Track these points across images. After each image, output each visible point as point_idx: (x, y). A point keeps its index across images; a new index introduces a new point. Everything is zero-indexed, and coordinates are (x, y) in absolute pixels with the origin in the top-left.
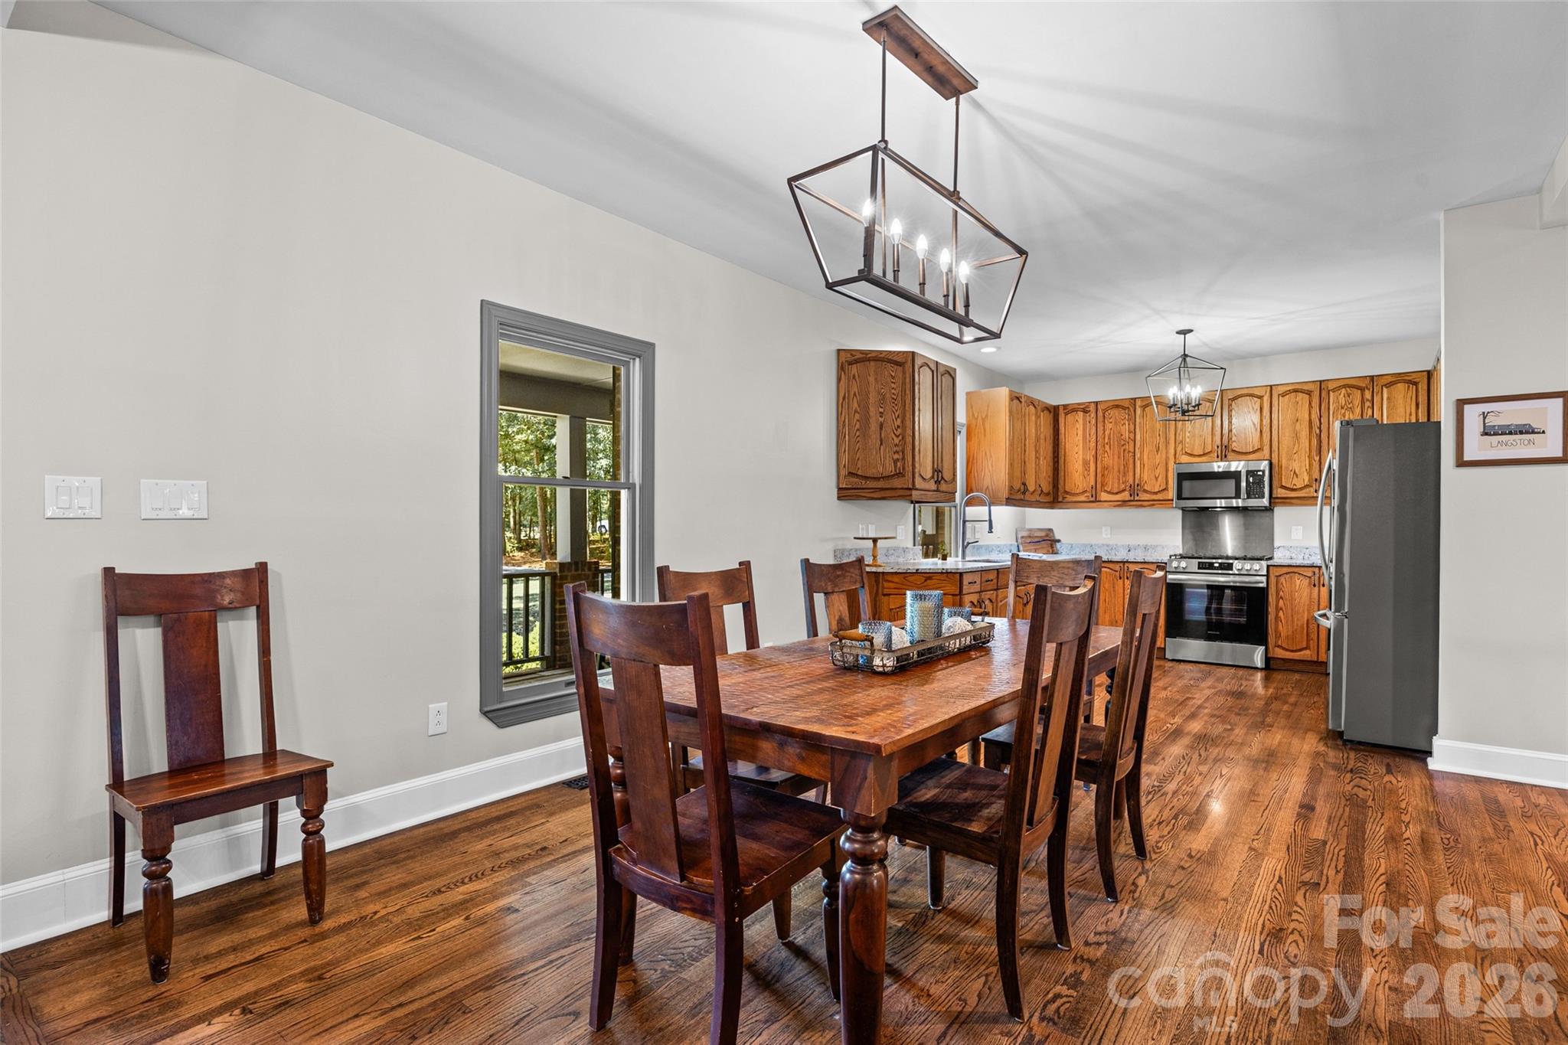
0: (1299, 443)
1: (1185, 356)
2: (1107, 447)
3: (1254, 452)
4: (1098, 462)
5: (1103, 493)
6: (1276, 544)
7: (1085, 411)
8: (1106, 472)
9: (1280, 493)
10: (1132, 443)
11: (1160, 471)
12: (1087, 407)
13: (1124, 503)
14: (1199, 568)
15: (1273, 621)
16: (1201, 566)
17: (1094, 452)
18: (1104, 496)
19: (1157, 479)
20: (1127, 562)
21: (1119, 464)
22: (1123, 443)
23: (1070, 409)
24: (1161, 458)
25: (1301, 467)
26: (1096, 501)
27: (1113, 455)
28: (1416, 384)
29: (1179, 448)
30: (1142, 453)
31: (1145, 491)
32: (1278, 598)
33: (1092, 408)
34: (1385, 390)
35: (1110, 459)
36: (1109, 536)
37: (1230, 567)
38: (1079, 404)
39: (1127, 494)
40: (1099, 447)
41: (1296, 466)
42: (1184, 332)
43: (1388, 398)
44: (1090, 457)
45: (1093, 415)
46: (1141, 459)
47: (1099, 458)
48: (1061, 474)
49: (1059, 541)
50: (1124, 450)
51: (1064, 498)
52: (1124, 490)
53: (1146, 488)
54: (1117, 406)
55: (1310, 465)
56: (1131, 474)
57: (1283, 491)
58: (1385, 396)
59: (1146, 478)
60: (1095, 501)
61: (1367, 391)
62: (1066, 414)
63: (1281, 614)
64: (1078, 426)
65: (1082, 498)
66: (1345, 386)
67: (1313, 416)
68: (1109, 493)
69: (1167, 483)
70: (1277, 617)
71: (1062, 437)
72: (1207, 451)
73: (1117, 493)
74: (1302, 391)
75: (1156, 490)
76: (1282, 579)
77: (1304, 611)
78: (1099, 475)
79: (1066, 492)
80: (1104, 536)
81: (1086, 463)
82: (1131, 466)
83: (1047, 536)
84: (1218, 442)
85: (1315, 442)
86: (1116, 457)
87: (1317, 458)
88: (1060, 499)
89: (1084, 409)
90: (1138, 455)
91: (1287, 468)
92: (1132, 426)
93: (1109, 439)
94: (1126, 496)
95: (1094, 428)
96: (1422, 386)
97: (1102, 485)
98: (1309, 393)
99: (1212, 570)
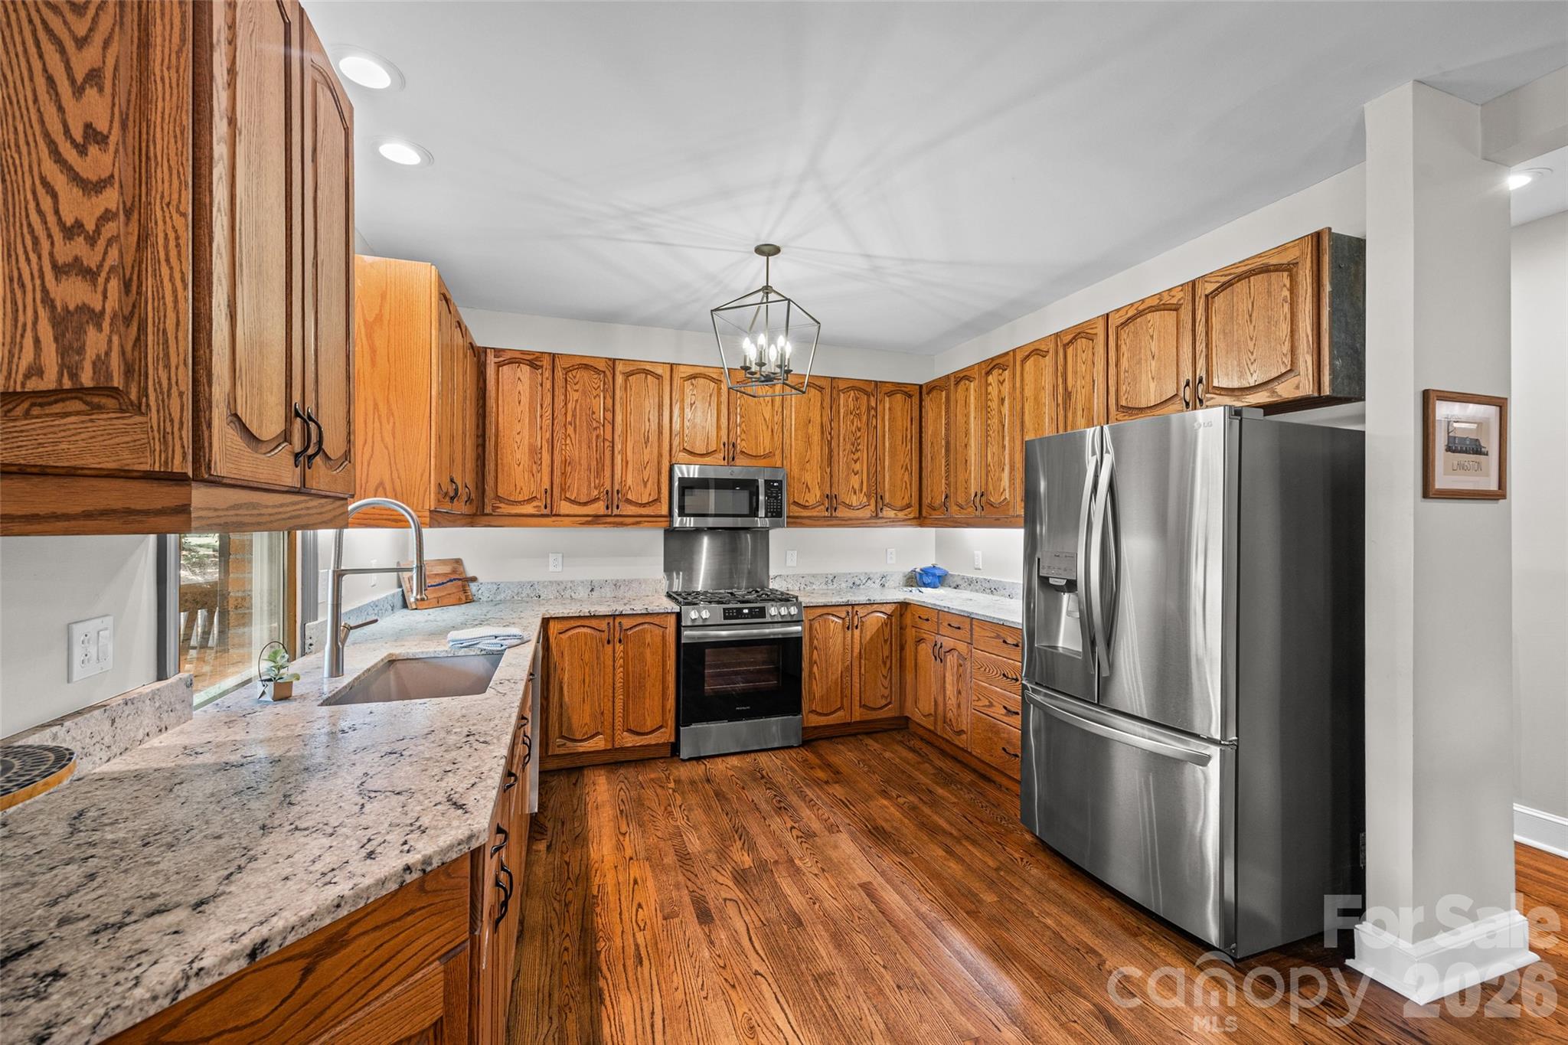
0: (811, 449)
1: (767, 289)
2: (570, 430)
3: (765, 457)
4: (556, 452)
5: (563, 503)
6: (772, 573)
7: (534, 365)
8: (569, 469)
10: (609, 427)
11: (651, 473)
12: (537, 359)
13: (596, 520)
14: (725, 618)
15: (807, 679)
16: (728, 614)
17: (548, 435)
18: (565, 508)
19: (645, 484)
20: (621, 615)
21: (589, 458)
22: (595, 424)
23: (506, 358)
24: (651, 453)
25: (812, 479)
26: (552, 515)
27: (580, 441)
28: (910, 396)
29: (676, 443)
30: (625, 443)
31: (629, 502)
32: (813, 648)
33: (546, 362)
34: (887, 399)
35: (576, 449)
36: (559, 569)
37: (762, 612)
38: (523, 352)
39: (601, 505)
40: (557, 428)
41: (808, 477)
42: (768, 251)
43: (890, 409)
44: (541, 440)
45: (547, 374)
46: (624, 452)
47: (558, 445)
48: (490, 466)
49: (474, 579)
50: (598, 437)
51: (495, 508)
52: (596, 500)
53: (629, 497)
54: (586, 367)
55: (822, 477)
56: (608, 473)
57: (795, 508)
58: (887, 406)
59: (629, 482)
60: (549, 514)
61: (872, 398)
62: (499, 365)
63: (815, 669)
64: (520, 387)
65: (529, 509)
66: (853, 388)
67: (824, 419)
68: (573, 502)
69: (659, 492)
70: (811, 672)
71: (491, 402)
72: (711, 449)
73: (585, 504)
74: (814, 387)
75: (645, 501)
76: (815, 623)
77: (838, 662)
78: (557, 473)
79: (498, 498)
80: (551, 568)
81: (534, 452)
82: (608, 462)
83: (454, 571)
84: (724, 439)
85: (826, 449)
86: (584, 446)
87: (828, 470)
88: (488, 510)
89: (533, 361)
90: (618, 447)
91: (798, 480)
92: (609, 401)
93: (574, 416)
94: (599, 508)
95: (549, 395)
96: (916, 399)
97: (563, 490)
98: (821, 389)
99: (741, 618)
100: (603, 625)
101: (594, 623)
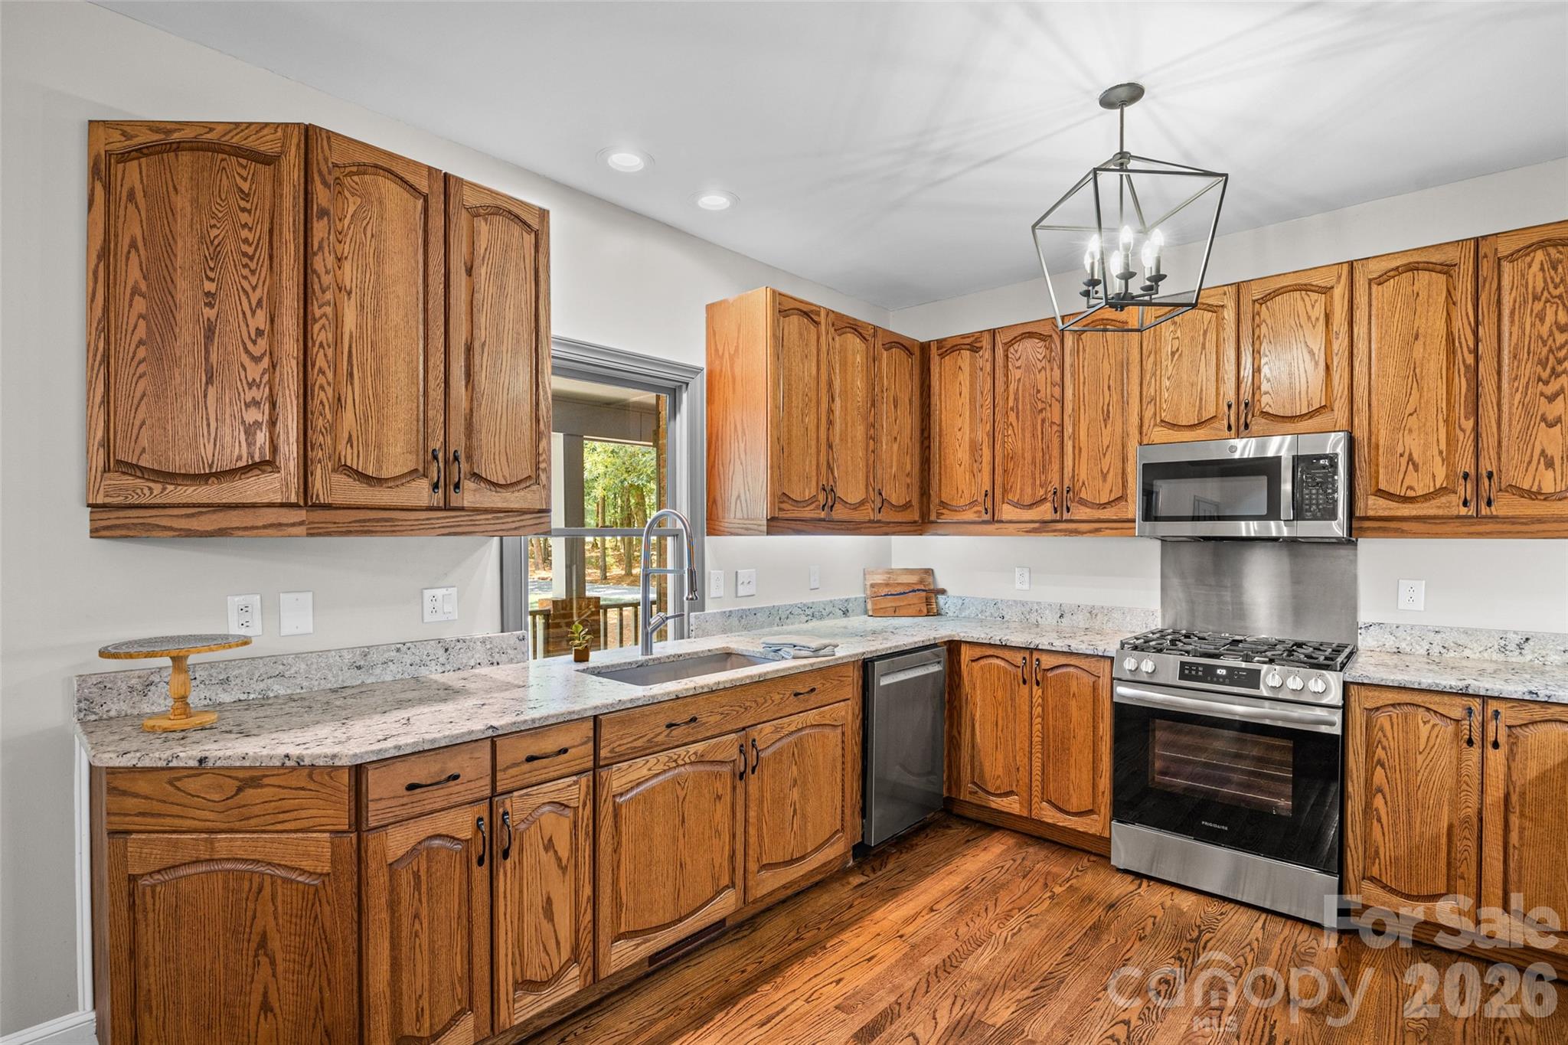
0: (1420, 389)
1: (1123, 155)
2: (1012, 416)
3: (1311, 415)
4: (997, 447)
5: (1005, 507)
6: (1363, 617)
7: (974, 349)
8: (1011, 465)
9: (1375, 506)
10: (1057, 406)
11: (1111, 460)
12: (977, 340)
13: (1043, 527)
14: (1182, 677)
15: (1359, 817)
16: (1187, 672)
17: (988, 427)
18: (1007, 512)
19: (1104, 476)
20: (1037, 649)
21: (1034, 449)
22: (1040, 406)
23: (948, 347)
24: (1113, 434)
25: (1426, 446)
26: (993, 521)
27: (1023, 430)
29: (1148, 414)
30: (1076, 425)
31: (1083, 502)
32: (1372, 763)
33: (986, 343)
35: (1018, 441)
36: (1026, 587)
37: (1252, 678)
38: (963, 337)
39: (1048, 506)
40: (998, 417)
41: (1413, 444)
42: (1119, 99)
44: (982, 435)
45: (987, 355)
46: (1074, 437)
47: (999, 437)
48: (935, 468)
49: (943, 592)
50: (1043, 421)
51: (939, 515)
52: (1043, 500)
53: (1083, 495)
54: (1030, 335)
55: (1451, 441)
56: (1056, 467)
57: (1382, 502)
59: (1083, 476)
60: (992, 520)
62: (942, 356)
63: (1379, 801)
64: (961, 377)
65: (970, 516)
66: (1542, 245)
67: (1457, 324)
68: (1017, 505)
69: (1124, 486)
70: (1368, 809)
71: (935, 400)
72: (1205, 416)
73: (1031, 506)
74: (1429, 267)
75: (1104, 500)
76: (1382, 719)
77: (1440, 805)
78: (999, 471)
79: (943, 505)
80: (1018, 586)
81: (975, 448)
82: (1056, 452)
83: (921, 582)
84: (1231, 396)
85: (1462, 384)
86: (1028, 435)
87: (1469, 425)
88: (933, 517)
89: (971, 344)
90: (1069, 430)
91: (1391, 450)
92: (1057, 372)
93: (1016, 399)
94: (1046, 511)
95: (989, 380)
97: (1005, 491)
98: (1446, 269)
99: (1211, 682)
100: (1018, 658)
101: (1007, 655)
